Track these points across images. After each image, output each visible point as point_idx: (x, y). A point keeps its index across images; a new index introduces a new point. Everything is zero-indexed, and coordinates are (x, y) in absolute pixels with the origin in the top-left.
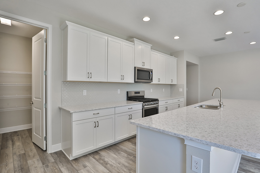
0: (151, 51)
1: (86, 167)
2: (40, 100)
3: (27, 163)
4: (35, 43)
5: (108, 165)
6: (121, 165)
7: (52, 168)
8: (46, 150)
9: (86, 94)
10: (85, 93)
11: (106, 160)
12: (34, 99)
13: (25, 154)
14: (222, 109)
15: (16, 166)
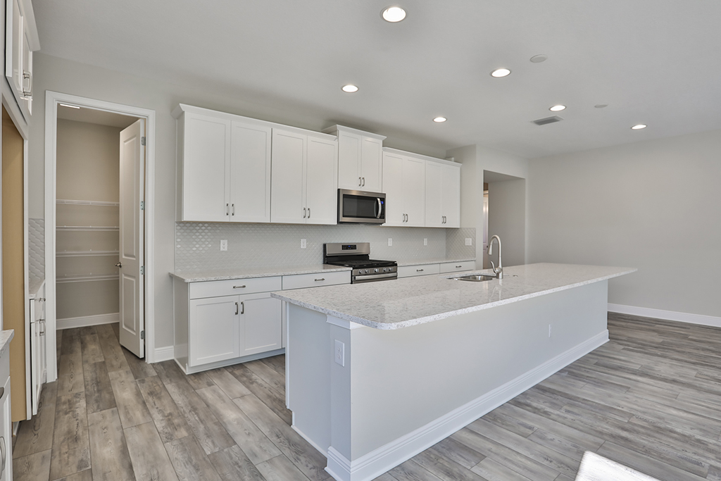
0: (384, 150)
1: (213, 385)
2: (134, 259)
3: (107, 375)
4: (126, 143)
5: (255, 385)
6: (279, 385)
7: (151, 384)
8: (144, 359)
9: (226, 249)
10: (224, 245)
11: (254, 377)
12: (124, 257)
13: (104, 362)
14: (500, 281)
15: (89, 378)
